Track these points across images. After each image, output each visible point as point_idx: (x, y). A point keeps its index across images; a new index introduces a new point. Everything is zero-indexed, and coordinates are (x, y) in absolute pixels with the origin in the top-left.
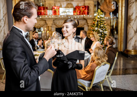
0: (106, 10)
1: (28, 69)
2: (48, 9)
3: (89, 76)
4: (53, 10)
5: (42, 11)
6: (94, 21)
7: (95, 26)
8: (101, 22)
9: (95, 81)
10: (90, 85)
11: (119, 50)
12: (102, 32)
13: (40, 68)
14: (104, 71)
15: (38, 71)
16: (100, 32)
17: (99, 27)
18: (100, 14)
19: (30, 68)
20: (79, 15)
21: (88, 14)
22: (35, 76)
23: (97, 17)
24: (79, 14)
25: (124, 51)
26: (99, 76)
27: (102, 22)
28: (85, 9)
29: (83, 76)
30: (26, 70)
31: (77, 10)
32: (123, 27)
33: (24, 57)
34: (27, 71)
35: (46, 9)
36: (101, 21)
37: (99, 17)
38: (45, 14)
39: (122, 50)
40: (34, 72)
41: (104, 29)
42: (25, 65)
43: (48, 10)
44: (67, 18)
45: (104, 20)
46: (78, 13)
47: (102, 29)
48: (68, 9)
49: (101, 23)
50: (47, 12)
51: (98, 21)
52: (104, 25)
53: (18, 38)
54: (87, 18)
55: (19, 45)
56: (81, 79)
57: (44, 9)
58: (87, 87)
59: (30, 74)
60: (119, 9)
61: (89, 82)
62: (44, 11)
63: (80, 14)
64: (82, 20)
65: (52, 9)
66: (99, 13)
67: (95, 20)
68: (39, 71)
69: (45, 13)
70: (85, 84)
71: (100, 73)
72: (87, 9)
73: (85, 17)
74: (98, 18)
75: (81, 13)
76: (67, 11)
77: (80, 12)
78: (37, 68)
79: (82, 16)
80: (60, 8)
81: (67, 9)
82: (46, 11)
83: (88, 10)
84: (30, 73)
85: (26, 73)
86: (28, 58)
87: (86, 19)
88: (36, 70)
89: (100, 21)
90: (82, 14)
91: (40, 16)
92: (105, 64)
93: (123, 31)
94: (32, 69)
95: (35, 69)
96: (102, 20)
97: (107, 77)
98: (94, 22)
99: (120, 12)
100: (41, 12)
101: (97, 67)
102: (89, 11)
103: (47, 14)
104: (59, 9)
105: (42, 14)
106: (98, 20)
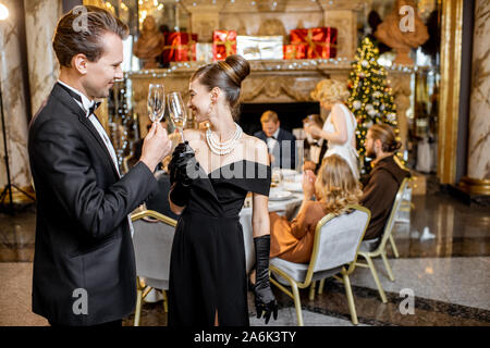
0: (397, 41)
1: (95, 192)
2: (201, 42)
3: (301, 247)
4: (216, 43)
5: (180, 48)
6: (350, 77)
7: (354, 95)
8: (372, 82)
9: (320, 263)
10: (304, 274)
11: (442, 182)
12: (376, 116)
13: (128, 189)
14: (349, 233)
15: (124, 198)
16: (368, 116)
17: (366, 100)
18: (369, 54)
19: (102, 191)
20: (302, 58)
21: (333, 54)
22: (116, 210)
23: (359, 67)
24: (303, 55)
25: (457, 185)
26: (333, 247)
27: (377, 84)
28: (323, 40)
29: (283, 249)
30: (90, 194)
31: (297, 41)
32: (456, 101)
33: (82, 163)
34: (93, 197)
35: (191, 41)
36: (374, 80)
37: (365, 63)
38: (188, 59)
39: (451, 181)
40: (113, 199)
41: (383, 108)
42: (89, 182)
43: (198, 45)
44: (262, 68)
45: (382, 73)
46: (300, 54)
47: (375, 107)
48: (267, 38)
49: (374, 87)
50: (194, 51)
51: (362, 79)
52: (383, 92)
53: (70, 113)
54: (330, 69)
55: (68, 131)
56: (279, 256)
57: (185, 40)
58: (297, 282)
59: (102, 206)
60: (442, 37)
61: (302, 268)
62: (185, 46)
63: (306, 57)
64: (316, 76)
65: (211, 41)
66: (366, 51)
67: (355, 76)
68: (128, 197)
69: (189, 53)
70: (291, 274)
71: (335, 238)
72: (328, 39)
73: (321, 67)
74: (364, 69)
75: (310, 52)
76: (261, 45)
77: (305, 50)
78: (121, 190)
79: (313, 62)
80: (239, 38)
81: (262, 38)
82: (192, 47)
83: (334, 40)
84: (103, 202)
85: (92, 204)
86: (98, 167)
87: (327, 72)
88: (118, 196)
89: (369, 79)
90: (314, 56)
91: (172, 63)
92: (353, 210)
93: (455, 115)
94: (108, 192)
95: (116, 193)
96: (376, 76)
97: (372, 258)
98: (349, 81)
99: (445, 47)
100: (176, 51)
101: (325, 218)
102: (338, 46)
103: (195, 59)
104: (235, 39)
105: (180, 57)
106: (362, 74)
